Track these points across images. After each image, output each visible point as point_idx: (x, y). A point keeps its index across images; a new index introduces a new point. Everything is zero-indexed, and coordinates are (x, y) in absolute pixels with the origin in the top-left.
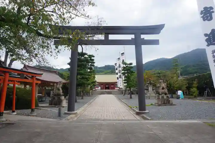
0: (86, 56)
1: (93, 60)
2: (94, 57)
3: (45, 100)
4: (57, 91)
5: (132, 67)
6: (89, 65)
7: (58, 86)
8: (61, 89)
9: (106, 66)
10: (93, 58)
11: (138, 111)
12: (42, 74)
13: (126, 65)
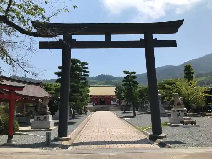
1: (87, 68)
2: (87, 64)
4: (43, 109)
6: (82, 75)
9: (99, 76)
10: (86, 66)
12: (24, 87)
13: (128, 75)
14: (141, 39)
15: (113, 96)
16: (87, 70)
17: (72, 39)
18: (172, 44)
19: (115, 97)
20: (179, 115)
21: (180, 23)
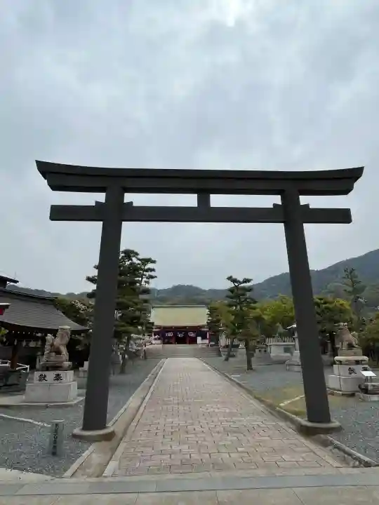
0: (134, 260)
1: (153, 270)
2: (154, 262)
3: (16, 382)
4: (54, 357)
5: (250, 289)
7: (57, 341)
8: (64, 350)
10: (150, 266)
11: (304, 421)
12: (7, 306)
13: (236, 284)
14: (274, 205)
15: (203, 327)
16: (152, 274)
17: (125, 202)
18: (342, 216)
19: (206, 330)
20: (351, 371)
21: (355, 174)
